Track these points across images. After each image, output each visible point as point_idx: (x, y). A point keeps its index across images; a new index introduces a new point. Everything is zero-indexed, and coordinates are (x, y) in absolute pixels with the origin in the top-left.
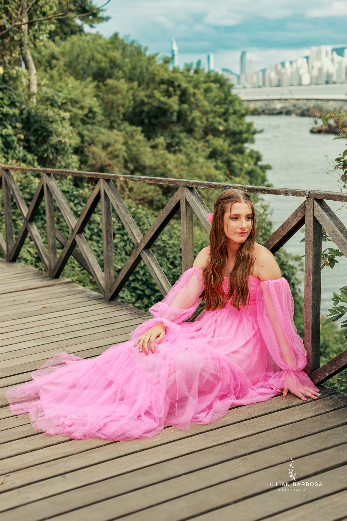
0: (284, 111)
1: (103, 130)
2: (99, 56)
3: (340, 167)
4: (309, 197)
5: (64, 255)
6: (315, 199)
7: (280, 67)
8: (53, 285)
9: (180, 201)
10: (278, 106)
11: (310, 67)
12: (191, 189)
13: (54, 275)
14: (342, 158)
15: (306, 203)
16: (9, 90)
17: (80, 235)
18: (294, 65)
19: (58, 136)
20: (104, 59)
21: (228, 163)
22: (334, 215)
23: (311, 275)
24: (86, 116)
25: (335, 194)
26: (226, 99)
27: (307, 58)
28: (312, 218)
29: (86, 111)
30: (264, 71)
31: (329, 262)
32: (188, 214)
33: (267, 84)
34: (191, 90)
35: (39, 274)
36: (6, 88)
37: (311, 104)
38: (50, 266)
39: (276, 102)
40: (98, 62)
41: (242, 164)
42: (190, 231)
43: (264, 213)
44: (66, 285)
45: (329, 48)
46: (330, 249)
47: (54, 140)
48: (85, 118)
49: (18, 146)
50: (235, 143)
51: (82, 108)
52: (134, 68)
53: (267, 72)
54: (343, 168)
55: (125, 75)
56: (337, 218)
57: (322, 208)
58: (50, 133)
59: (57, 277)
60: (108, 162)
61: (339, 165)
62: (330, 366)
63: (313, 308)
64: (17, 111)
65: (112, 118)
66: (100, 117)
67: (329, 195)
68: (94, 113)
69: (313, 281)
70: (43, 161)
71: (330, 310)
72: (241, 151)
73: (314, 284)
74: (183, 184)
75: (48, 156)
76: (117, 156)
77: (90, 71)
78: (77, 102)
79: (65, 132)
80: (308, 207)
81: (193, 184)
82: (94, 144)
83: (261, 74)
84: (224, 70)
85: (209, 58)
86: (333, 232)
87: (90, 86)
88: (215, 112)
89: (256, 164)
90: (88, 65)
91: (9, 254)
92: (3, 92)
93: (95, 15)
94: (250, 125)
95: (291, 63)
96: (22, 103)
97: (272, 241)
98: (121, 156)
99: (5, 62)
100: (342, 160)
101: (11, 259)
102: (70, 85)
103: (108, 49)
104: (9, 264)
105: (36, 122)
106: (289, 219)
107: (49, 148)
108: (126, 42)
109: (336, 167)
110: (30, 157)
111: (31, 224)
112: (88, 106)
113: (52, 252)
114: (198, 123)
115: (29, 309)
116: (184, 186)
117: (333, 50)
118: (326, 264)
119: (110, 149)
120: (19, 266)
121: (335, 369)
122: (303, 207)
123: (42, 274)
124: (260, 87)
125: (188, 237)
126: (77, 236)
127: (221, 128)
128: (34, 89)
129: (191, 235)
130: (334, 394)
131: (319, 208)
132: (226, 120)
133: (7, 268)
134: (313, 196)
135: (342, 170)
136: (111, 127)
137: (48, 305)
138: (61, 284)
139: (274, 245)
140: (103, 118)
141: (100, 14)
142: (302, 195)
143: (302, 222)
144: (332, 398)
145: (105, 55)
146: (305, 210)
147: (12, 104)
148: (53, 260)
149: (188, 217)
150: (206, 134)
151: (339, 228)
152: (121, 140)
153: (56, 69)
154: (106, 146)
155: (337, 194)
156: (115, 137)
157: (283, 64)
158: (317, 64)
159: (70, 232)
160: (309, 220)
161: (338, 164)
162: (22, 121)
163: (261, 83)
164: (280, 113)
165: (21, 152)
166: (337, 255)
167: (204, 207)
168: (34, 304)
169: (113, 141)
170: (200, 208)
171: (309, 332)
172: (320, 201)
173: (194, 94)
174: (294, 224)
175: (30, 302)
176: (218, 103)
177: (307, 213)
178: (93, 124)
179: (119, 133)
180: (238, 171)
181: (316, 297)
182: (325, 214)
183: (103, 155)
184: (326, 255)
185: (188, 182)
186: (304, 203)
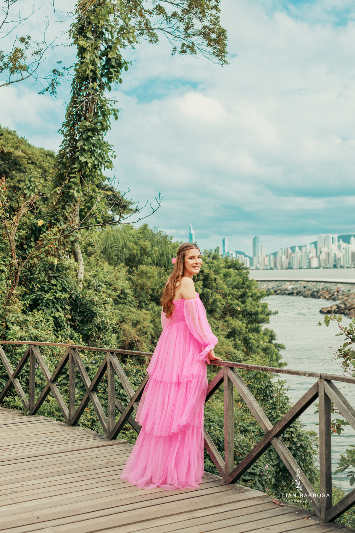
0: (295, 291)
1: (133, 310)
2: (131, 245)
3: (342, 356)
4: (320, 378)
5: (122, 420)
6: (325, 380)
7: (290, 251)
8: (112, 445)
9: (223, 377)
10: (289, 287)
11: (319, 252)
12: (232, 369)
13: (112, 437)
14: (343, 349)
15: (319, 382)
16: (62, 278)
17: (137, 403)
18: (304, 249)
19: (101, 317)
20: (135, 247)
21: (246, 341)
22: (339, 392)
23: (324, 435)
24: (119, 296)
25: (339, 376)
26: (243, 283)
27: (315, 243)
28: (323, 393)
29: (119, 293)
30: (275, 254)
31: (336, 429)
32: (229, 388)
33: (278, 266)
34: (213, 276)
35: (98, 436)
36: (59, 276)
37: (321, 286)
38: (109, 429)
39: (287, 283)
40: (130, 249)
41: (257, 341)
42: (230, 401)
43: (281, 388)
44: (123, 445)
45: (336, 236)
46: (337, 420)
47: (98, 320)
48: (117, 298)
49: (66, 325)
50: (251, 322)
51: (115, 290)
52: (162, 255)
53: (279, 256)
54: (344, 357)
55: (154, 261)
56: (341, 393)
57: (330, 386)
58: (94, 315)
59: (114, 438)
60: (137, 338)
61: (341, 355)
62: (340, 505)
63: (326, 461)
64: (67, 296)
65: (141, 298)
66: (130, 298)
67: (335, 377)
68: (126, 294)
69: (325, 440)
70: (87, 338)
71: (338, 463)
72: (257, 330)
73: (326, 442)
74: (226, 365)
75: (92, 334)
76: (146, 333)
77: (123, 257)
78: (110, 285)
79: (107, 313)
80: (320, 386)
81: (233, 365)
82: (125, 322)
83: (272, 256)
84: (237, 253)
85: (224, 241)
86: (338, 403)
87: (123, 271)
88: (233, 295)
89: (270, 342)
90: (122, 252)
91: (71, 419)
92: (57, 280)
93: (125, 207)
94: (265, 306)
95: (300, 248)
96: (71, 289)
97: (295, 409)
98: (149, 333)
99: (59, 255)
100: (343, 351)
101: (72, 423)
102: (105, 270)
103: (139, 239)
104: (70, 427)
105: (82, 304)
106: (307, 393)
107: (94, 328)
108: (154, 232)
109: (339, 356)
110: (76, 335)
111: (93, 394)
112: (121, 288)
113: (111, 417)
114: (219, 304)
115: (97, 463)
116: (226, 366)
117: (339, 238)
118: (335, 431)
119: (139, 327)
120: (80, 429)
121: (343, 507)
122: (317, 385)
123: (100, 436)
124: (272, 269)
125: (229, 405)
126: (135, 403)
127: (239, 309)
128: (81, 276)
129: (231, 404)
130: (344, 527)
131: (328, 386)
132: (243, 302)
133: (69, 431)
134: (323, 378)
135: (343, 358)
136: (140, 307)
137: (112, 460)
138: (119, 444)
139: (296, 412)
140: (133, 298)
141: (130, 207)
142: (315, 376)
143: (316, 396)
144: (342, 530)
145: (136, 244)
146: (318, 387)
147: (64, 290)
148: (112, 424)
149: (229, 390)
150: (225, 314)
151: (342, 401)
152: (149, 318)
153: (93, 256)
154: (135, 324)
155: (340, 377)
156: (143, 315)
157: (293, 249)
158: (325, 250)
159: (129, 401)
160: (321, 395)
161: (340, 353)
162: (71, 304)
163: (272, 266)
164: (291, 294)
165: (69, 330)
166: (342, 424)
167: (242, 383)
168: (100, 459)
169: (142, 319)
170: (239, 383)
171: (324, 479)
172: (329, 381)
173: (215, 279)
174: (310, 397)
175: (97, 457)
176: (235, 287)
177: (319, 390)
178: (124, 303)
179: (148, 312)
180: (254, 348)
181: (328, 452)
182: (332, 390)
183: (133, 331)
184: (334, 424)
185: (230, 363)
186: (318, 382)
